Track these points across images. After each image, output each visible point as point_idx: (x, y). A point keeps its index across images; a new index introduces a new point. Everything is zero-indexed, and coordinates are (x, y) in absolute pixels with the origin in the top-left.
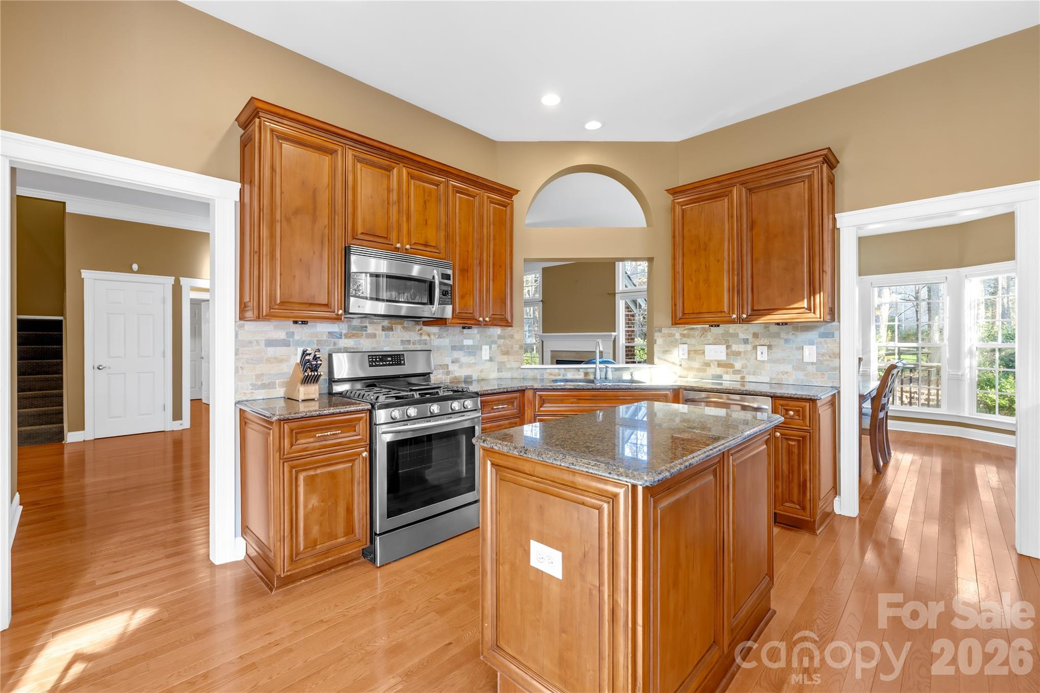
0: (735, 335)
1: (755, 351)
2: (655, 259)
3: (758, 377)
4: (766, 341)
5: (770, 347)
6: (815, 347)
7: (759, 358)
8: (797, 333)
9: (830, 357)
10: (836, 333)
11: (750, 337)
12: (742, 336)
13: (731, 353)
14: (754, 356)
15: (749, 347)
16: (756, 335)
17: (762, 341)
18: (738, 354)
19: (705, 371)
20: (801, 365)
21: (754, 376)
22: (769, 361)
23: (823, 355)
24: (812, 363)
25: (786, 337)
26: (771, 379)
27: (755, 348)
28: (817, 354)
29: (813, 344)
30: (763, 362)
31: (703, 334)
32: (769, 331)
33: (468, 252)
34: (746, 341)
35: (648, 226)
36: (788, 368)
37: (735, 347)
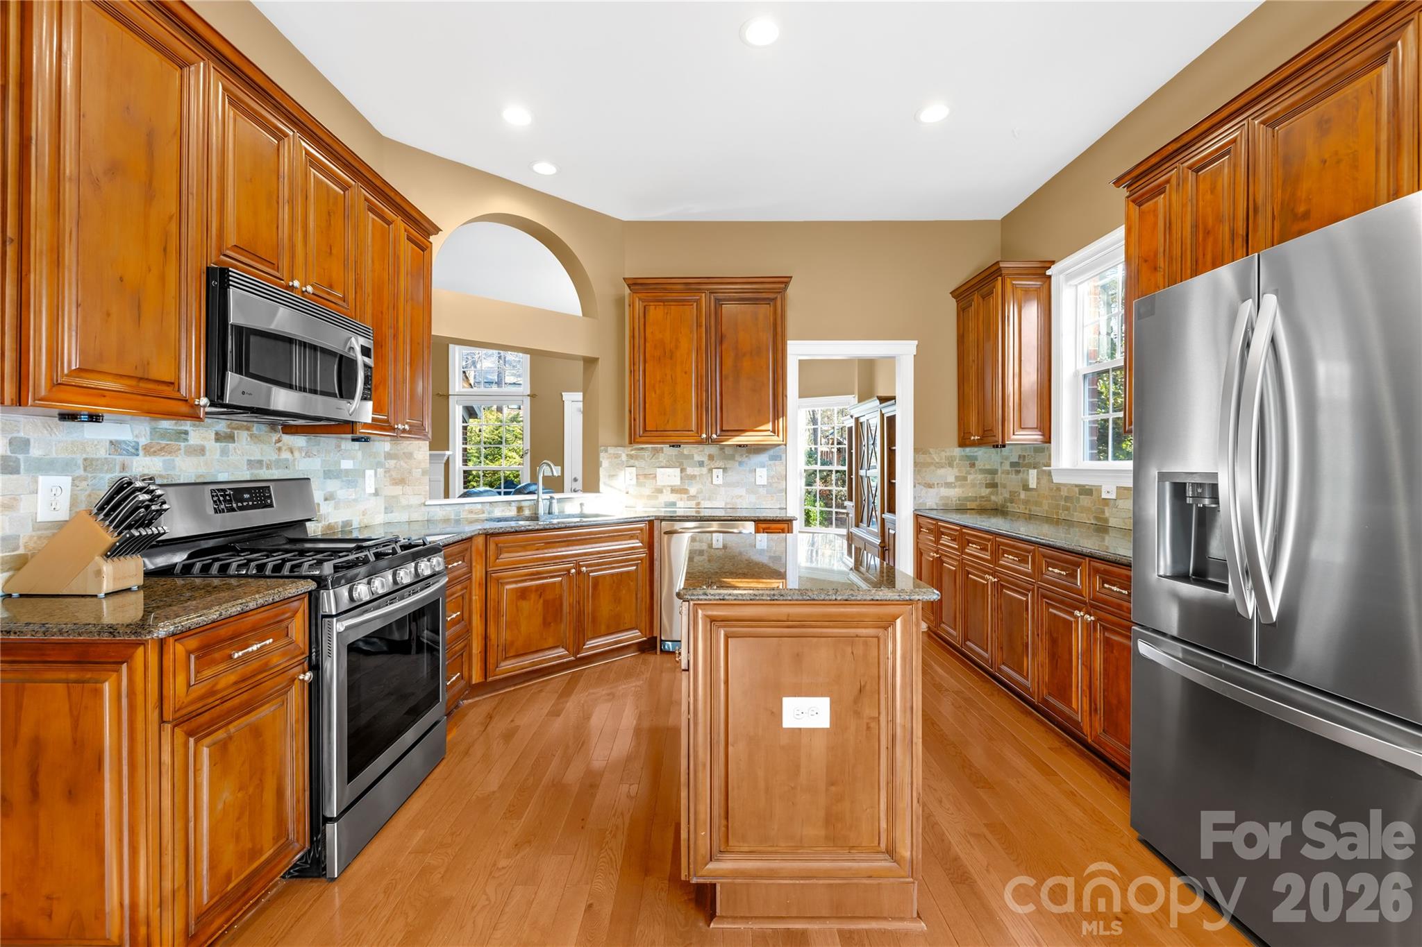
0: (690, 457)
1: (709, 475)
2: (600, 360)
3: (714, 502)
4: (721, 464)
5: (725, 470)
6: (765, 469)
7: (715, 482)
8: (751, 456)
9: (778, 479)
10: (784, 458)
11: (705, 459)
12: (697, 458)
13: (685, 477)
14: (710, 479)
15: (704, 470)
16: (711, 457)
17: (717, 463)
18: (693, 477)
19: (657, 498)
20: (753, 488)
21: (708, 502)
22: (725, 485)
23: (772, 477)
24: (763, 486)
25: (740, 460)
26: (726, 504)
27: (711, 470)
28: (768, 476)
29: (764, 467)
30: (718, 486)
31: (654, 455)
32: (724, 452)
33: (382, 313)
34: (701, 464)
35: (584, 315)
36: (742, 491)
37: (689, 471)
